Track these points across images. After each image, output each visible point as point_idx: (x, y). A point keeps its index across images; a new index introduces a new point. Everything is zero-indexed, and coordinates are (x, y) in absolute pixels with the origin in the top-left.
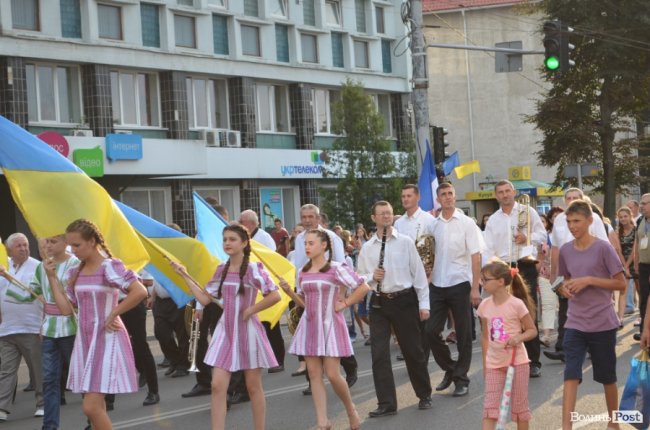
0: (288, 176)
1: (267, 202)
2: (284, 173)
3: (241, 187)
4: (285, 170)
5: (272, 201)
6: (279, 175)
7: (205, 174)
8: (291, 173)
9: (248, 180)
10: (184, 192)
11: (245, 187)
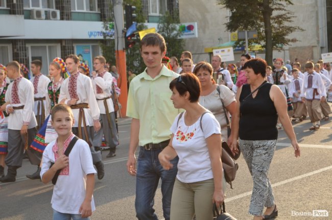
0: (93, 37)
1: (81, 53)
2: (90, 36)
3: (61, 44)
4: (91, 34)
5: (84, 53)
6: (87, 37)
7: (24, 36)
8: (95, 36)
9: (66, 40)
10: (20, 47)
11: (64, 44)
